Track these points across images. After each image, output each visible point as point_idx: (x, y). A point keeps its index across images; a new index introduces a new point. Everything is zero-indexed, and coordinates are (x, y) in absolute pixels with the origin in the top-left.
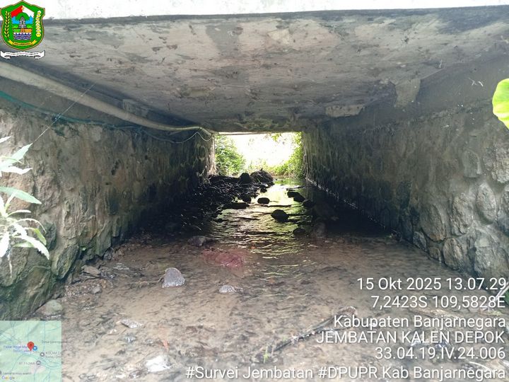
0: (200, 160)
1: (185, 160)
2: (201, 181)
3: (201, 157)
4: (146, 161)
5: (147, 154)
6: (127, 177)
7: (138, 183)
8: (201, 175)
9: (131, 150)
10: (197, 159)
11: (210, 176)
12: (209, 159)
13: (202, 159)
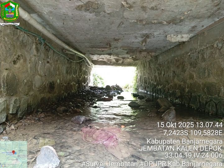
0: (84, 77)
1: (76, 73)
2: (85, 88)
3: (86, 75)
4: (48, 64)
5: (49, 60)
6: (29, 70)
7: (39, 77)
8: (85, 85)
9: (35, 52)
10: (83, 75)
11: (89, 87)
12: (89, 78)
13: (86, 77)
